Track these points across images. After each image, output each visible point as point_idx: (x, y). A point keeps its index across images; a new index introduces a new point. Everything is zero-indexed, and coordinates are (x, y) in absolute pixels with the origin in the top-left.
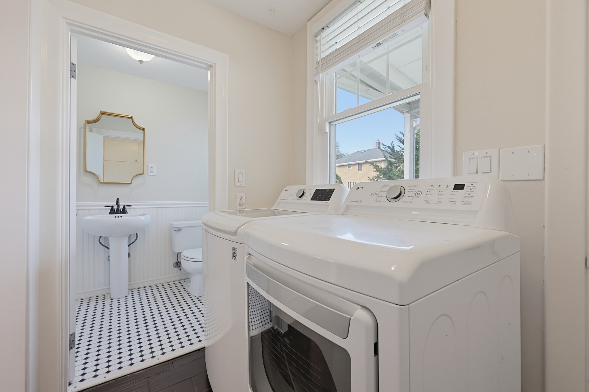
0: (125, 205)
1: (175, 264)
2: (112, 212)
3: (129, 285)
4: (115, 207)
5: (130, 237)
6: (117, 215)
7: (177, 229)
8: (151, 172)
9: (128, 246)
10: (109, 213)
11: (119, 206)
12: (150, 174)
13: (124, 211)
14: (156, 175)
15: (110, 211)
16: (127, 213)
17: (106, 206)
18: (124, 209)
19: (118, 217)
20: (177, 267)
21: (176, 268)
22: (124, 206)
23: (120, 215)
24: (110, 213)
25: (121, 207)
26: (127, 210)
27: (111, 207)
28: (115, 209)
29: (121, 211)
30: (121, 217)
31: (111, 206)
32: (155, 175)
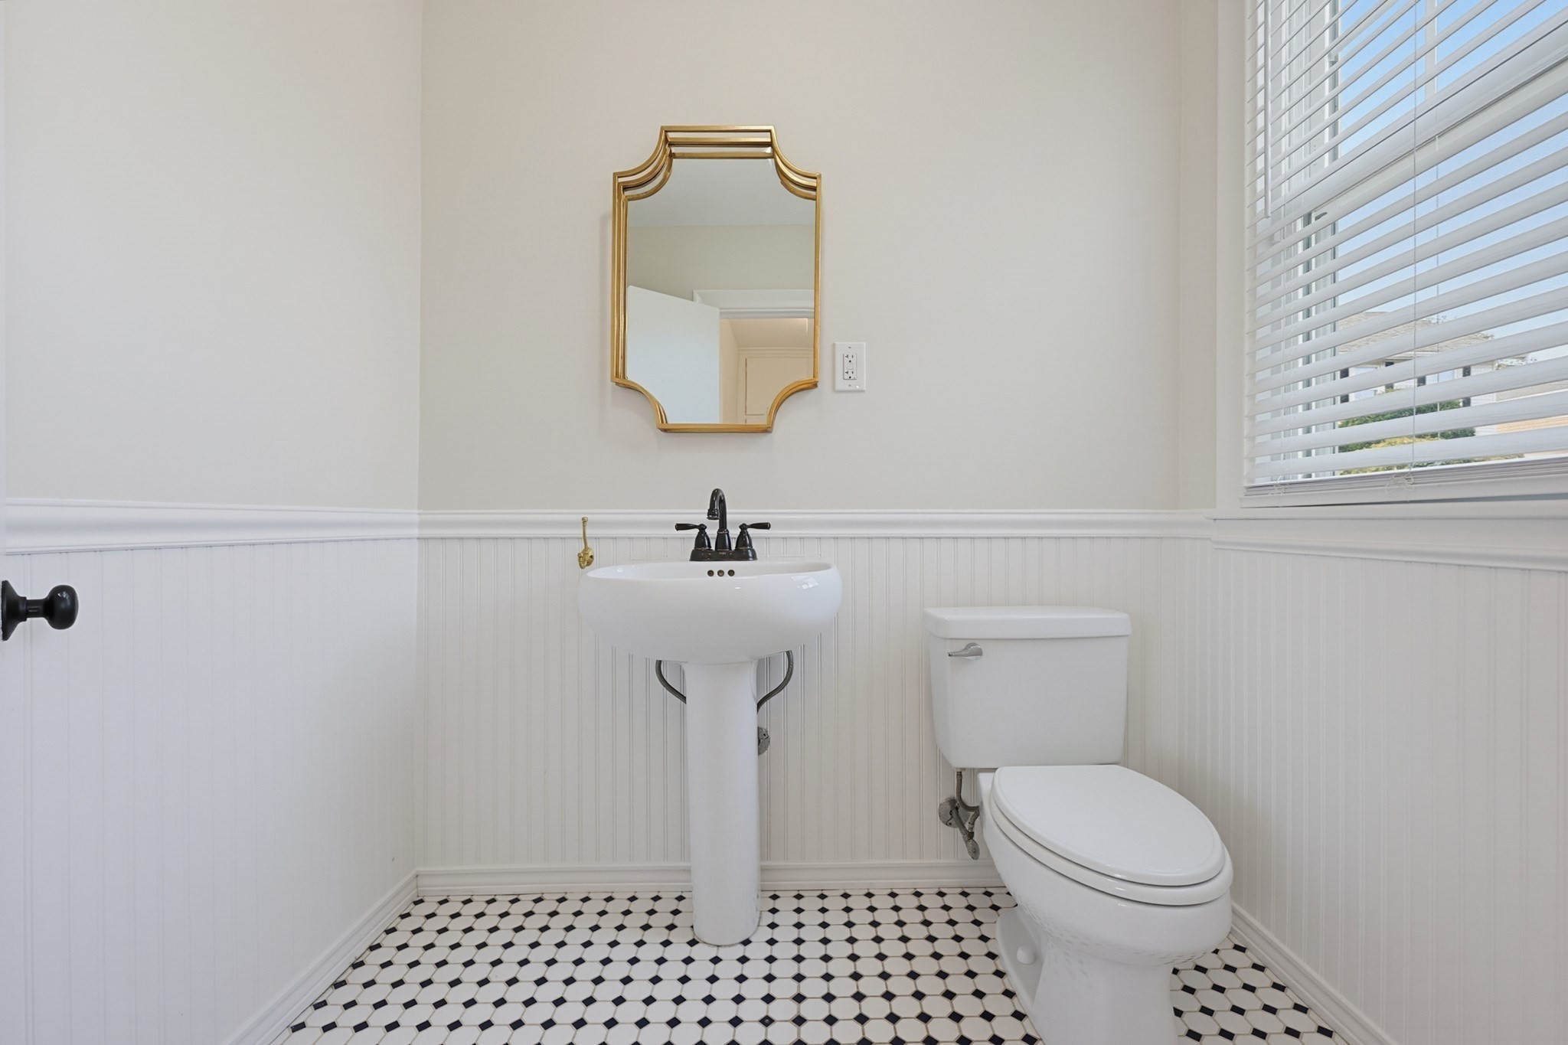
0: (748, 524)
1: (948, 807)
2: (701, 552)
3: (763, 870)
4: (712, 531)
5: (763, 666)
6: (716, 566)
7: (962, 645)
8: (847, 376)
9: (759, 705)
10: (689, 558)
11: (723, 525)
12: (841, 384)
13: (743, 551)
14: (865, 389)
15: (693, 547)
16: (754, 557)
17: (680, 527)
18: (743, 539)
19: (721, 573)
20: (952, 821)
21: (950, 829)
22: (743, 527)
23: (726, 565)
24: (696, 556)
25: (734, 533)
26: (754, 547)
27: (696, 531)
28: (713, 538)
29: (733, 547)
30: (731, 573)
31: (698, 524)
32: (863, 391)
